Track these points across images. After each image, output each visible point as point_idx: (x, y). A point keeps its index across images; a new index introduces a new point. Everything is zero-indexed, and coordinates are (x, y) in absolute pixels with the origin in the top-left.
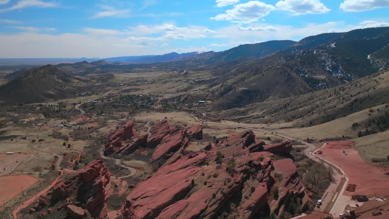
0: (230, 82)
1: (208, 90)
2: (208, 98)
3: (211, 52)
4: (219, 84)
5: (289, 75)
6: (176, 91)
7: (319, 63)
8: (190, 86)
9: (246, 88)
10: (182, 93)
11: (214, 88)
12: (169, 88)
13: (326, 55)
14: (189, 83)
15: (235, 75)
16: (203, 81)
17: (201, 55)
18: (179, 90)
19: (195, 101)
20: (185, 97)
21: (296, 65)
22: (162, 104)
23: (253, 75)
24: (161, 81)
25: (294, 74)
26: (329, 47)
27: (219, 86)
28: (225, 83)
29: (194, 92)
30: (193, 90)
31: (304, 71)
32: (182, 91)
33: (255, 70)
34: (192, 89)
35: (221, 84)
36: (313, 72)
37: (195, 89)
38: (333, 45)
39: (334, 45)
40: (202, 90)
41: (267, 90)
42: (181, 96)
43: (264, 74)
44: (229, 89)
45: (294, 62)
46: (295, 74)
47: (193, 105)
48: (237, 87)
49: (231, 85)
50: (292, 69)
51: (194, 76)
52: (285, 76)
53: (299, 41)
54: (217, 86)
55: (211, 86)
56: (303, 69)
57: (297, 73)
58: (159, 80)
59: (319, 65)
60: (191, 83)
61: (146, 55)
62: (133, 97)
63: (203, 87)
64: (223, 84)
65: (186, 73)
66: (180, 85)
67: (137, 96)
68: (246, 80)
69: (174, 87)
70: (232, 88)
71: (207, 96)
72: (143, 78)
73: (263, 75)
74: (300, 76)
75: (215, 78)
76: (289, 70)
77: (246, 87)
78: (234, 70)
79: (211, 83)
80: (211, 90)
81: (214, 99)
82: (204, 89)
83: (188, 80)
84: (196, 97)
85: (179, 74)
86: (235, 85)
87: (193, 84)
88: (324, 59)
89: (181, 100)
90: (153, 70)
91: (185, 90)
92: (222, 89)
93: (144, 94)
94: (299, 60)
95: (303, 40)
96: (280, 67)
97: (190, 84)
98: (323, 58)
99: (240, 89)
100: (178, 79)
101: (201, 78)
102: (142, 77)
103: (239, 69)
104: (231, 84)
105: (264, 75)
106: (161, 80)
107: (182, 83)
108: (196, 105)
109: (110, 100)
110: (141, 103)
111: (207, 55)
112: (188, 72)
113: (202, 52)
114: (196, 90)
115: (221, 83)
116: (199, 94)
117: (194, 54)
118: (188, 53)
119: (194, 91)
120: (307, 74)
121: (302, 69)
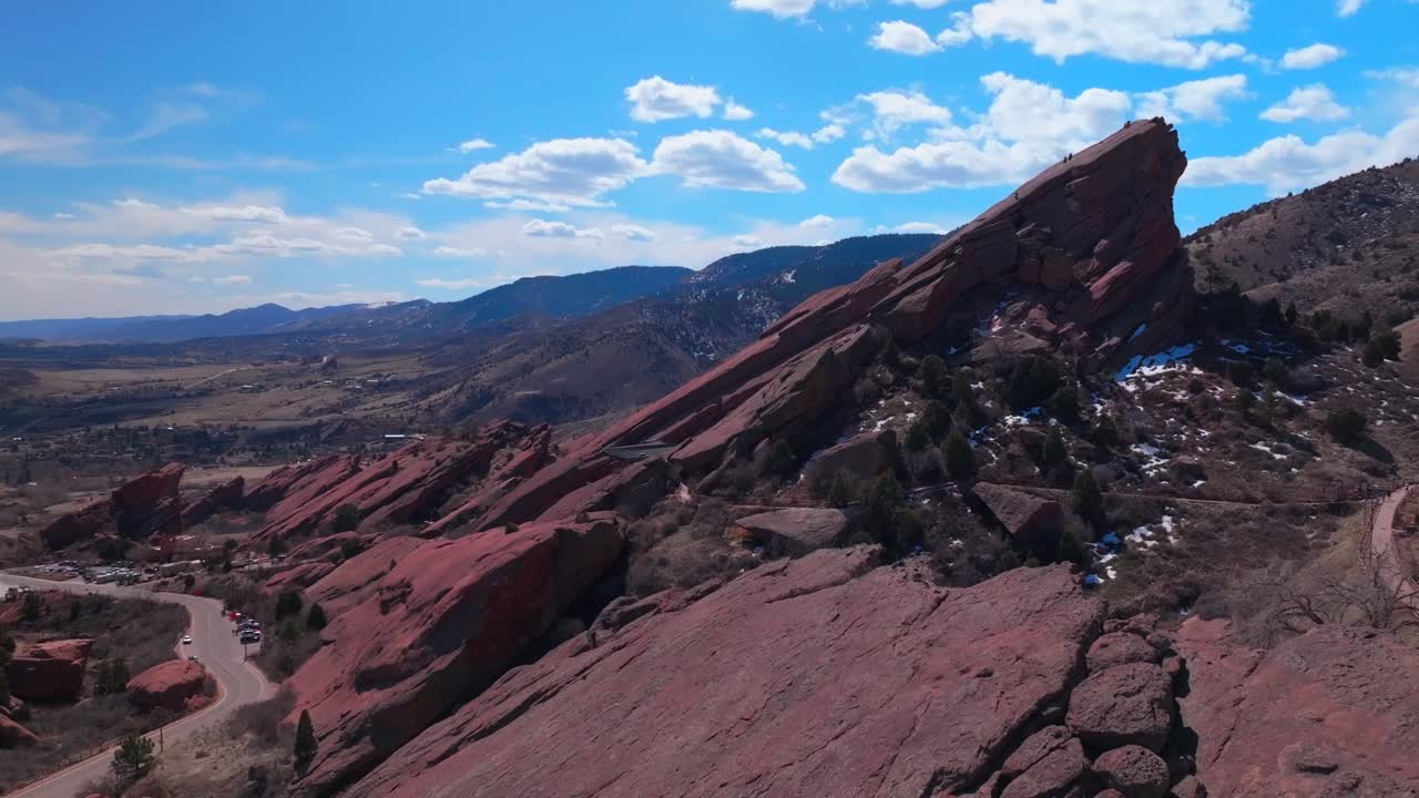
0: (485, 377)
1: (415, 405)
2: (417, 425)
3: (420, 303)
4: (450, 387)
5: (662, 352)
6: (301, 414)
7: (747, 322)
8: (350, 397)
9: (536, 392)
10: (325, 418)
11: (433, 398)
12: (273, 406)
13: (765, 302)
14: (347, 390)
15: (503, 358)
16: (394, 382)
17: (380, 311)
18: (311, 411)
19: (370, 438)
20: (336, 425)
21: (681, 326)
22: (253, 450)
23: (557, 357)
24: (238, 388)
25: (676, 353)
26: (779, 282)
27: (450, 390)
28: (470, 383)
29: (364, 414)
30: (364, 407)
31: (705, 344)
32: (321, 412)
33: (564, 340)
34: (357, 405)
35: (456, 387)
36: (729, 345)
37: (369, 406)
38: (789, 278)
39: (793, 278)
40: (394, 405)
41: (598, 394)
42: (320, 424)
43: (588, 350)
44: (485, 396)
45: (678, 320)
46: (680, 351)
47: (364, 446)
48: (509, 392)
49: (491, 387)
50: (672, 339)
51: (361, 371)
52: (649, 353)
53: (704, 267)
54: (443, 394)
55: (424, 395)
56: (702, 339)
57: (685, 350)
58: (229, 386)
59: (747, 328)
60: (354, 391)
61: (149, 315)
62: (140, 433)
63: (398, 398)
64: (462, 386)
65: (332, 363)
66: (312, 396)
67: (154, 430)
68: (535, 372)
69: (290, 403)
70: (493, 396)
71: (411, 420)
72: (161, 380)
73: (587, 354)
74: (693, 357)
75: (436, 372)
76: (660, 339)
77: (536, 389)
78: (499, 349)
79: (425, 387)
80: (423, 404)
81: (436, 428)
82: (400, 405)
83: (342, 382)
84: (373, 426)
85: (305, 367)
86: (502, 387)
87: (360, 391)
88: (761, 312)
89: (323, 436)
90: (194, 361)
91: (333, 409)
92: (462, 398)
93: (179, 425)
94: (690, 314)
95: (716, 264)
96: (633, 330)
97: (348, 393)
98: (758, 309)
99: (520, 394)
100: (303, 380)
101: (389, 375)
102: (156, 379)
103: (515, 345)
104: (489, 383)
105: (590, 353)
106: (236, 385)
107: (321, 389)
108: (375, 446)
109: (47, 446)
110: (176, 448)
111: (405, 311)
112: (339, 361)
113: (385, 305)
114: (373, 408)
115: (456, 383)
116: (385, 416)
117: (351, 311)
118: (329, 310)
119: (366, 410)
120: (712, 352)
121: (698, 337)
